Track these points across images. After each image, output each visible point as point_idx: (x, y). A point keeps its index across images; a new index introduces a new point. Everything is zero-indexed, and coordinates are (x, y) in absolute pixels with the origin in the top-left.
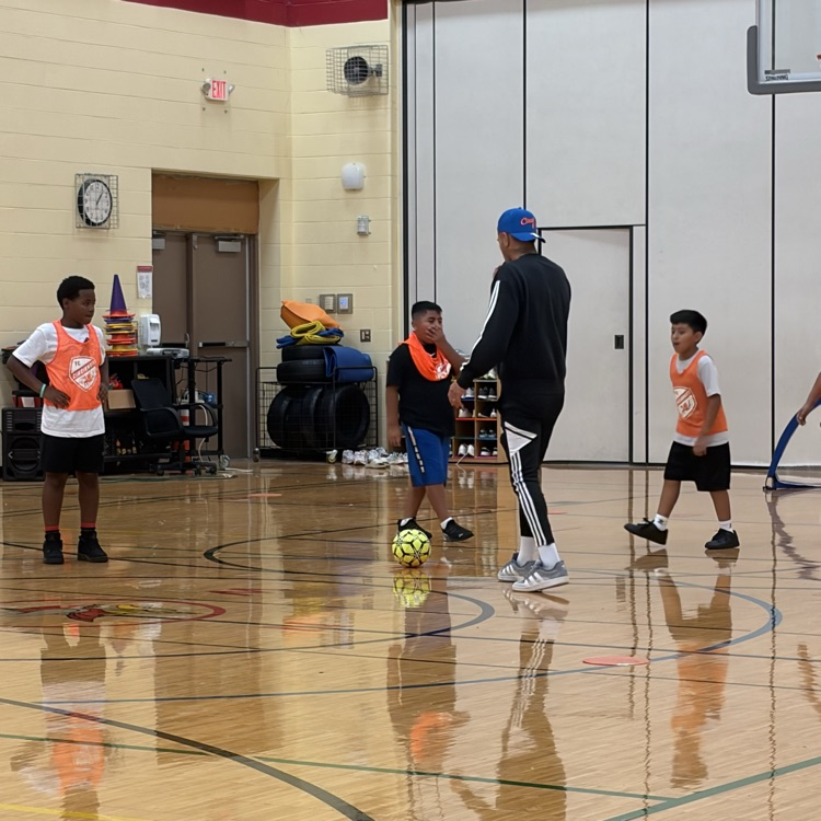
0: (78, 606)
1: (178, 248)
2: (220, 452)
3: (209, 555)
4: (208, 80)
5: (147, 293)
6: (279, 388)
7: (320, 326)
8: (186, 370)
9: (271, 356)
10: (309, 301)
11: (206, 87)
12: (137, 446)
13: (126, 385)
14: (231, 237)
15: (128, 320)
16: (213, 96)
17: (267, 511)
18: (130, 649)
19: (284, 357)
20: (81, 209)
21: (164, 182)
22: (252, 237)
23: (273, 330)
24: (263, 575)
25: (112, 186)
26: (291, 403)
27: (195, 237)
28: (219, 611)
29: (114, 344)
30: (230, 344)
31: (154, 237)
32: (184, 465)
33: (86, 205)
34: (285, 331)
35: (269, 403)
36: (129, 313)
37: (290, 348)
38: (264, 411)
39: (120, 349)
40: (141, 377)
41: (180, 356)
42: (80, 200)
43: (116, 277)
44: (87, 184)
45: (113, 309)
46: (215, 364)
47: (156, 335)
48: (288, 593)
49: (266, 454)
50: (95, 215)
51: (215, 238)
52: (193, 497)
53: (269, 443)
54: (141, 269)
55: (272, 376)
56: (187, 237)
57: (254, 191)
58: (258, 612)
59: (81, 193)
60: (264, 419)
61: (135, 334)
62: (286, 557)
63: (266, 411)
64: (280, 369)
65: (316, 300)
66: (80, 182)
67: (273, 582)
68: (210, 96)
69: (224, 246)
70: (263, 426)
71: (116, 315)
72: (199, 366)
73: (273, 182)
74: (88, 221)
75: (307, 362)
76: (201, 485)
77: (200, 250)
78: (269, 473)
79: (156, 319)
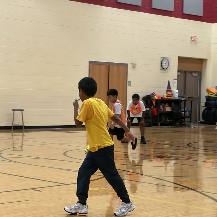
0: (159, 155)
1: (183, 75)
2: (191, 122)
3: (188, 145)
4: (192, 36)
5: (176, 85)
6: (205, 107)
7: (215, 94)
8: (184, 103)
9: (203, 100)
10: (213, 88)
11: (192, 37)
12: (172, 120)
13: (170, 106)
14: (195, 72)
15: (171, 91)
16: (193, 40)
17: (201, 136)
18: (168, 165)
19: (207, 100)
20: (162, 65)
21: (181, 60)
22: (201, 73)
23: (204, 94)
24: (199, 150)
25: (169, 60)
26: (207, 111)
27: (187, 72)
28: (191, 158)
29: (168, 96)
30: (194, 97)
31: (178, 72)
32: (182, 124)
33: (163, 64)
34: (207, 94)
35: (202, 111)
36: (171, 89)
37: (208, 98)
38: (201, 113)
39: (169, 98)
40: (173, 104)
41: (182, 99)
42: (162, 63)
43: (169, 81)
44: (163, 60)
45: (168, 88)
46: (190, 102)
47: (177, 94)
48: (205, 154)
49: (201, 123)
50: (165, 67)
51: (192, 73)
52: (184, 132)
53: (202, 120)
54: (175, 79)
55: (203, 105)
56: (185, 72)
57: (201, 62)
58: (198, 158)
59: (162, 62)
60: (201, 115)
61: (172, 94)
62: (205, 146)
63: (202, 113)
64: (206, 103)
65: (215, 87)
66: (162, 59)
67: (201, 151)
68: (192, 40)
69: (194, 74)
70: (201, 116)
71: (169, 90)
72: (186, 102)
73: (206, 60)
74: (163, 68)
75: (212, 102)
76: (186, 129)
77: (188, 75)
78: (202, 127)
79: (177, 91)
